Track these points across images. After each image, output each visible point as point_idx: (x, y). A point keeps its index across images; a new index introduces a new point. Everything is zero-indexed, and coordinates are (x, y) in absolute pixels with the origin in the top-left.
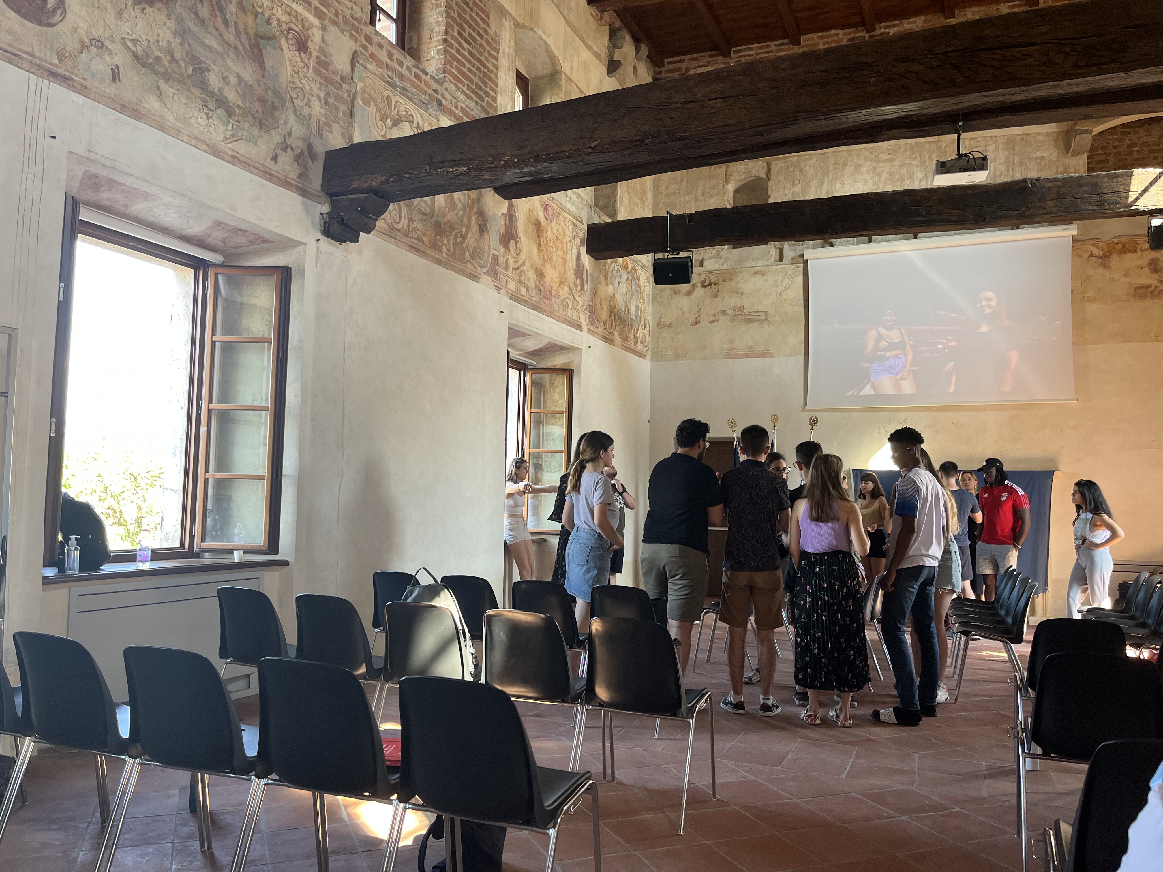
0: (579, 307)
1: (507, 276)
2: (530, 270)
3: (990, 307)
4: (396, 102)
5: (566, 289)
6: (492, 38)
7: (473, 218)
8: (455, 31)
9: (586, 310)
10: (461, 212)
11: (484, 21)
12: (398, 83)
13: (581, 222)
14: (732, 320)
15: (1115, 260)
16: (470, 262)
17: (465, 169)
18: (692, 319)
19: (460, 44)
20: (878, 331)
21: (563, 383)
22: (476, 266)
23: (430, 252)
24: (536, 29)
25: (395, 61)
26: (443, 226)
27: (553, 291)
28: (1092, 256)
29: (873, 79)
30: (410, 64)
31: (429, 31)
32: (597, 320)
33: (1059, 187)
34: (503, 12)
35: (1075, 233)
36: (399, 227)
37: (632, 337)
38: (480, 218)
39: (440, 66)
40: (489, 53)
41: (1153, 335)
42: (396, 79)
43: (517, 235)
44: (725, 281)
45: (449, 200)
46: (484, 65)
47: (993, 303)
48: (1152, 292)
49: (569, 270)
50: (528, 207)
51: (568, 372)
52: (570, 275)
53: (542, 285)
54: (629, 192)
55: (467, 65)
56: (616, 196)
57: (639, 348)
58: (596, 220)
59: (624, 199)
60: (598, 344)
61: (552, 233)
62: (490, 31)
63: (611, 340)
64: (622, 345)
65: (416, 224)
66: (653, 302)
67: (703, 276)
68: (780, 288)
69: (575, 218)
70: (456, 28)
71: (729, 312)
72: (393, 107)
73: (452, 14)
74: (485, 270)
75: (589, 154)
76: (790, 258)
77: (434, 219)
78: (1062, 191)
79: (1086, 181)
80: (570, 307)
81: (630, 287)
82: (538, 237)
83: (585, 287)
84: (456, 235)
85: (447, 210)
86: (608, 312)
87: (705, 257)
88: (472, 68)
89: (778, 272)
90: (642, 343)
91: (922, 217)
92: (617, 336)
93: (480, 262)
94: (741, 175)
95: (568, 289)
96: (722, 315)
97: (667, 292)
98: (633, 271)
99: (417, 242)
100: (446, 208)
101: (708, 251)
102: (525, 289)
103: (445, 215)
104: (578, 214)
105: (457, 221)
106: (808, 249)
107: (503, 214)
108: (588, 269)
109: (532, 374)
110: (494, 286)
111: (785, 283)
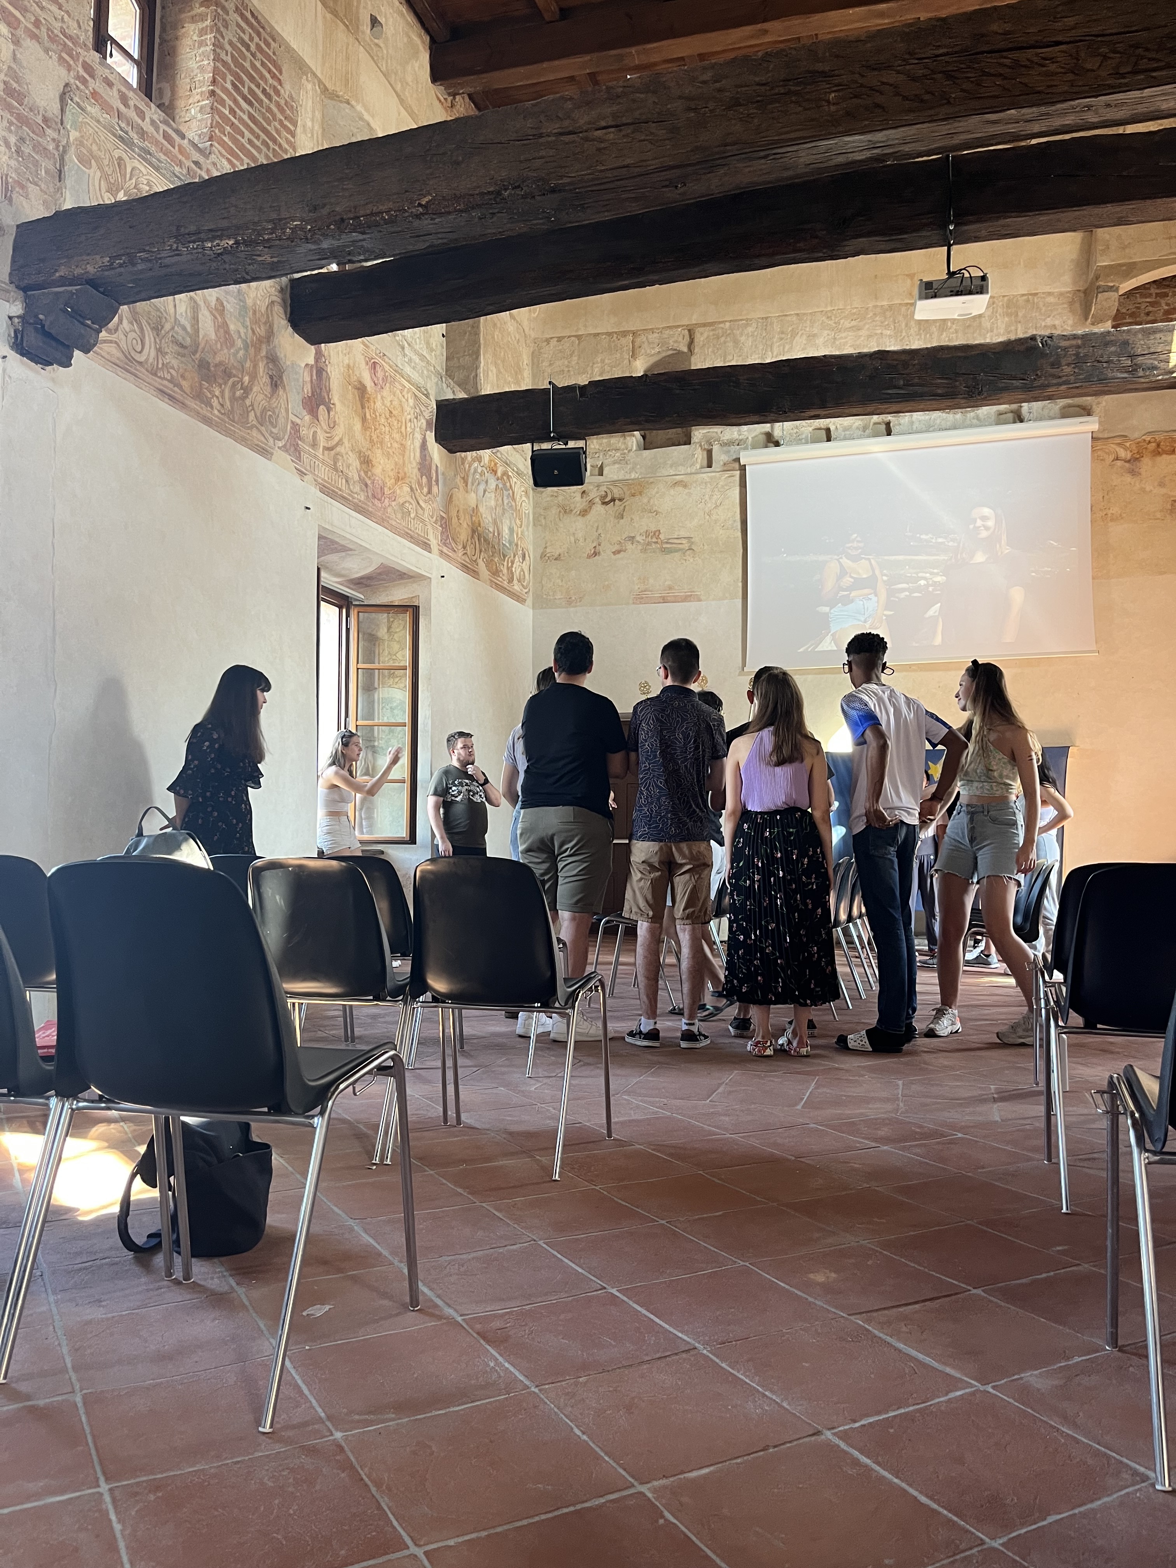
0: (426, 517)
1: (315, 457)
2: (350, 453)
3: (987, 528)
4: (133, 169)
5: (407, 489)
6: (286, 103)
7: (261, 365)
8: (229, 82)
9: (435, 523)
10: (241, 353)
11: (274, 76)
12: (135, 141)
13: (427, 396)
14: (644, 551)
15: (1146, 463)
16: (257, 428)
17: (231, 242)
18: (589, 550)
19: (235, 101)
20: (840, 563)
21: (405, 627)
22: (267, 435)
23: (191, 403)
24: (353, 103)
25: (132, 108)
26: (212, 369)
27: (386, 489)
28: (1117, 459)
29: (833, 95)
30: (155, 117)
31: (188, 80)
32: (453, 539)
33: (1078, 347)
34: (301, 67)
35: (1095, 427)
36: (142, 358)
37: (505, 571)
38: (271, 366)
39: (205, 130)
40: (281, 123)
42: (134, 135)
43: (330, 400)
44: (633, 495)
45: (222, 331)
46: (275, 141)
47: (990, 523)
49: (410, 463)
50: (345, 358)
51: (411, 610)
52: (412, 469)
53: (370, 478)
54: (496, 365)
55: (247, 134)
56: (477, 368)
57: (516, 587)
58: (449, 395)
59: (490, 373)
60: (455, 574)
61: (383, 404)
62: (282, 91)
63: (474, 571)
64: (491, 581)
65: (168, 359)
66: (534, 525)
67: (603, 488)
68: (709, 505)
69: (418, 388)
70: (229, 78)
71: (638, 538)
72: (128, 176)
73: (223, 56)
74: (280, 444)
75: (418, 216)
76: (722, 463)
77: (198, 356)
78: (1082, 352)
79: (1113, 338)
80: (412, 515)
81: (500, 500)
82: (363, 407)
83: (435, 489)
84: (234, 385)
85: (219, 346)
86: (470, 531)
87: (606, 462)
88: (255, 141)
89: (706, 483)
90: (519, 581)
91: (899, 388)
92: (482, 566)
93: (273, 430)
94: (653, 348)
95: (409, 489)
96: (630, 543)
97: (554, 511)
98: (505, 478)
99: (171, 386)
100: (216, 342)
101: (610, 453)
102: (344, 481)
103: (215, 353)
104: (421, 382)
105: (235, 364)
106: (746, 449)
107: (307, 365)
108: (439, 465)
109: (358, 613)
110: (297, 469)
111: (715, 498)
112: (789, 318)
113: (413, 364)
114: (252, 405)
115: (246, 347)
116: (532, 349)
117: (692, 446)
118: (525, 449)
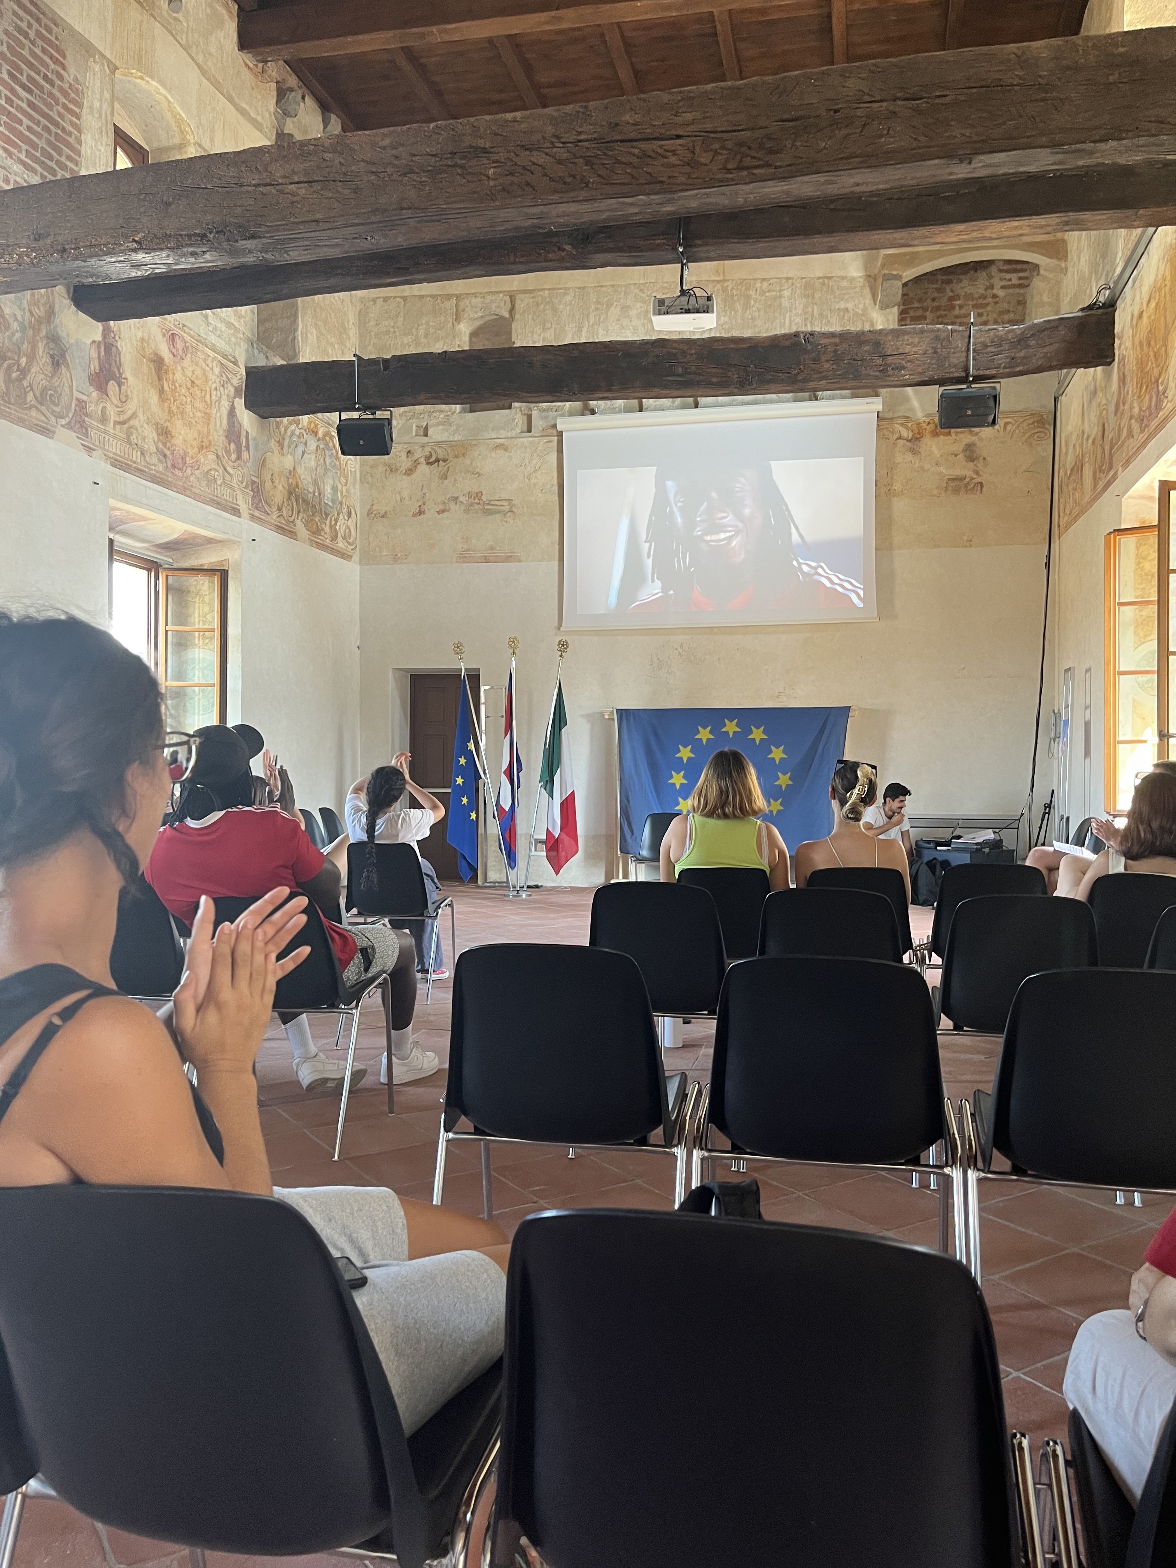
0: (234, 483)
1: (105, 432)
2: (146, 426)
5: (212, 457)
6: (71, 88)
7: (41, 345)
9: (246, 487)
10: (18, 335)
11: (56, 63)
13: (235, 363)
14: (467, 511)
15: (926, 445)
16: (37, 408)
18: (415, 508)
21: (214, 588)
22: (48, 414)
24: (150, 77)
27: (188, 459)
28: (900, 438)
29: (492, 170)
32: (267, 503)
34: (89, 49)
35: (880, 408)
37: (327, 529)
38: (52, 345)
40: (65, 107)
41: (965, 538)
43: (121, 375)
44: (456, 457)
46: (56, 124)
48: (966, 486)
49: (216, 430)
50: (140, 335)
51: (220, 574)
52: (218, 437)
53: (169, 449)
54: (316, 326)
56: (295, 330)
57: (340, 545)
58: (261, 362)
59: (309, 335)
60: (268, 536)
61: (184, 374)
62: (66, 77)
63: (290, 531)
64: (311, 540)
66: (361, 482)
67: (428, 449)
68: (528, 469)
69: (225, 356)
71: (462, 499)
74: (63, 422)
75: (134, 250)
76: (541, 429)
78: (840, 349)
79: (867, 338)
80: (219, 482)
81: (322, 461)
82: (160, 379)
83: (245, 455)
84: (9, 368)
86: (286, 493)
87: (430, 423)
88: (33, 126)
89: (526, 448)
90: (344, 538)
91: (679, 375)
92: (300, 527)
93: (55, 409)
94: (476, 313)
95: (214, 457)
96: (453, 503)
97: (381, 469)
98: (327, 438)
101: (434, 414)
102: (139, 453)
104: (228, 349)
105: (11, 347)
106: (563, 415)
107: (93, 342)
108: (249, 431)
109: (167, 576)
110: (83, 445)
111: (534, 462)
112: (604, 289)
113: (218, 333)
114: (30, 385)
115: (23, 328)
116: (358, 308)
117: (513, 411)
118: (334, 417)
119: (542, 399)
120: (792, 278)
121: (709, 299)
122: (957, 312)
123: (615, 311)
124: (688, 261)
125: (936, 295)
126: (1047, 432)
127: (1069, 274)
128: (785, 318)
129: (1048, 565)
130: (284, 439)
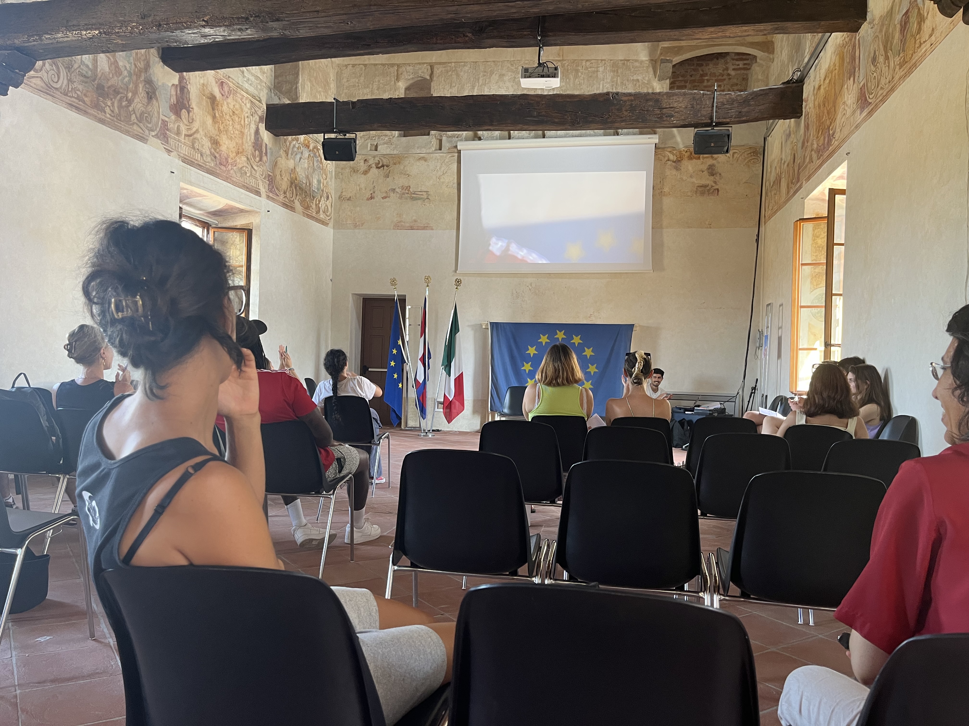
0: (258, 176)
1: (179, 141)
2: (204, 138)
7: (141, 86)
9: (264, 178)
10: (127, 79)
13: (260, 101)
14: (401, 198)
15: (684, 165)
16: (137, 124)
17: (97, 32)
18: (368, 195)
21: (243, 240)
22: (144, 128)
23: (92, 111)
26: (106, 89)
27: (229, 159)
28: (668, 160)
32: (277, 188)
33: (632, 101)
35: (657, 141)
36: (58, 86)
37: (314, 206)
38: (147, 86)
41: (707, 223)
43: (189, 106)
44: (395, 164)
45: (113, 66)
48: (709, 190)
49: (247, 142)
50: (202, 81)
51: (247, 231)
52: (248, 147)
53: (218, 153)
54: (310, 81)
56: (297, 83)
57: (321, 216)
58: (276, 101)
59: (306, 86)
60: (278, 209)
61: (228, 107)
63: (291, 207)
64: (304, 213)
65: (76, 85)
66: (335, 178)
67: (377, 159)
68: (439, 173)
69: (253, 97)
71: (398, 190)
74: (153, 134)
76: (448, 148)
77: (96, 82)
78: (634, 103)
79: (651, 97)
80: (248, 175)
81: (312, 164)
82: (213, 109)
83: (264, 158)
84: (121, 99)
85: (111, 76)
86: (289, 183)
87: (380, 141)
89: (438, 159)
90: (324, 212)
91: (534, 117)
92: (297, 204)
93: (149, 125)
94: (410, 75)
95: (245, 159)
96: (392, 192)
97: (348, 170)
98: (315, 150)
99: (77, 101)
100: (109, 73)
101: (382, 137)
102: (199, 155)
103: (108, 80)
104: (256, 93)
105: (122, 86)
106: (461, 140)
107: (173, 85)
108: (267, 144)
109: (214, 232)
110: (165, 148)
111: (443, 168)
112: (489, 63)
113: (250, 82)
114: (134, 110)
115: (130, 75)
116: (336, 70)
117: (431, 137)
118: (320, 137)
119: (449, 129)
120: (605, 60)
121: (556, 69)
122: (705, 84)
123: (495, 77)
124: (543, 46)
125: (693, 73)
126: (759, 159)
127: (775, 63)
128: (599, 84)
129: (757, 241)
130: (288, 150)
